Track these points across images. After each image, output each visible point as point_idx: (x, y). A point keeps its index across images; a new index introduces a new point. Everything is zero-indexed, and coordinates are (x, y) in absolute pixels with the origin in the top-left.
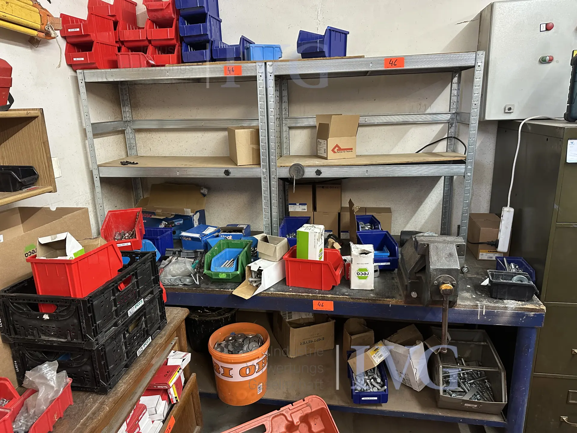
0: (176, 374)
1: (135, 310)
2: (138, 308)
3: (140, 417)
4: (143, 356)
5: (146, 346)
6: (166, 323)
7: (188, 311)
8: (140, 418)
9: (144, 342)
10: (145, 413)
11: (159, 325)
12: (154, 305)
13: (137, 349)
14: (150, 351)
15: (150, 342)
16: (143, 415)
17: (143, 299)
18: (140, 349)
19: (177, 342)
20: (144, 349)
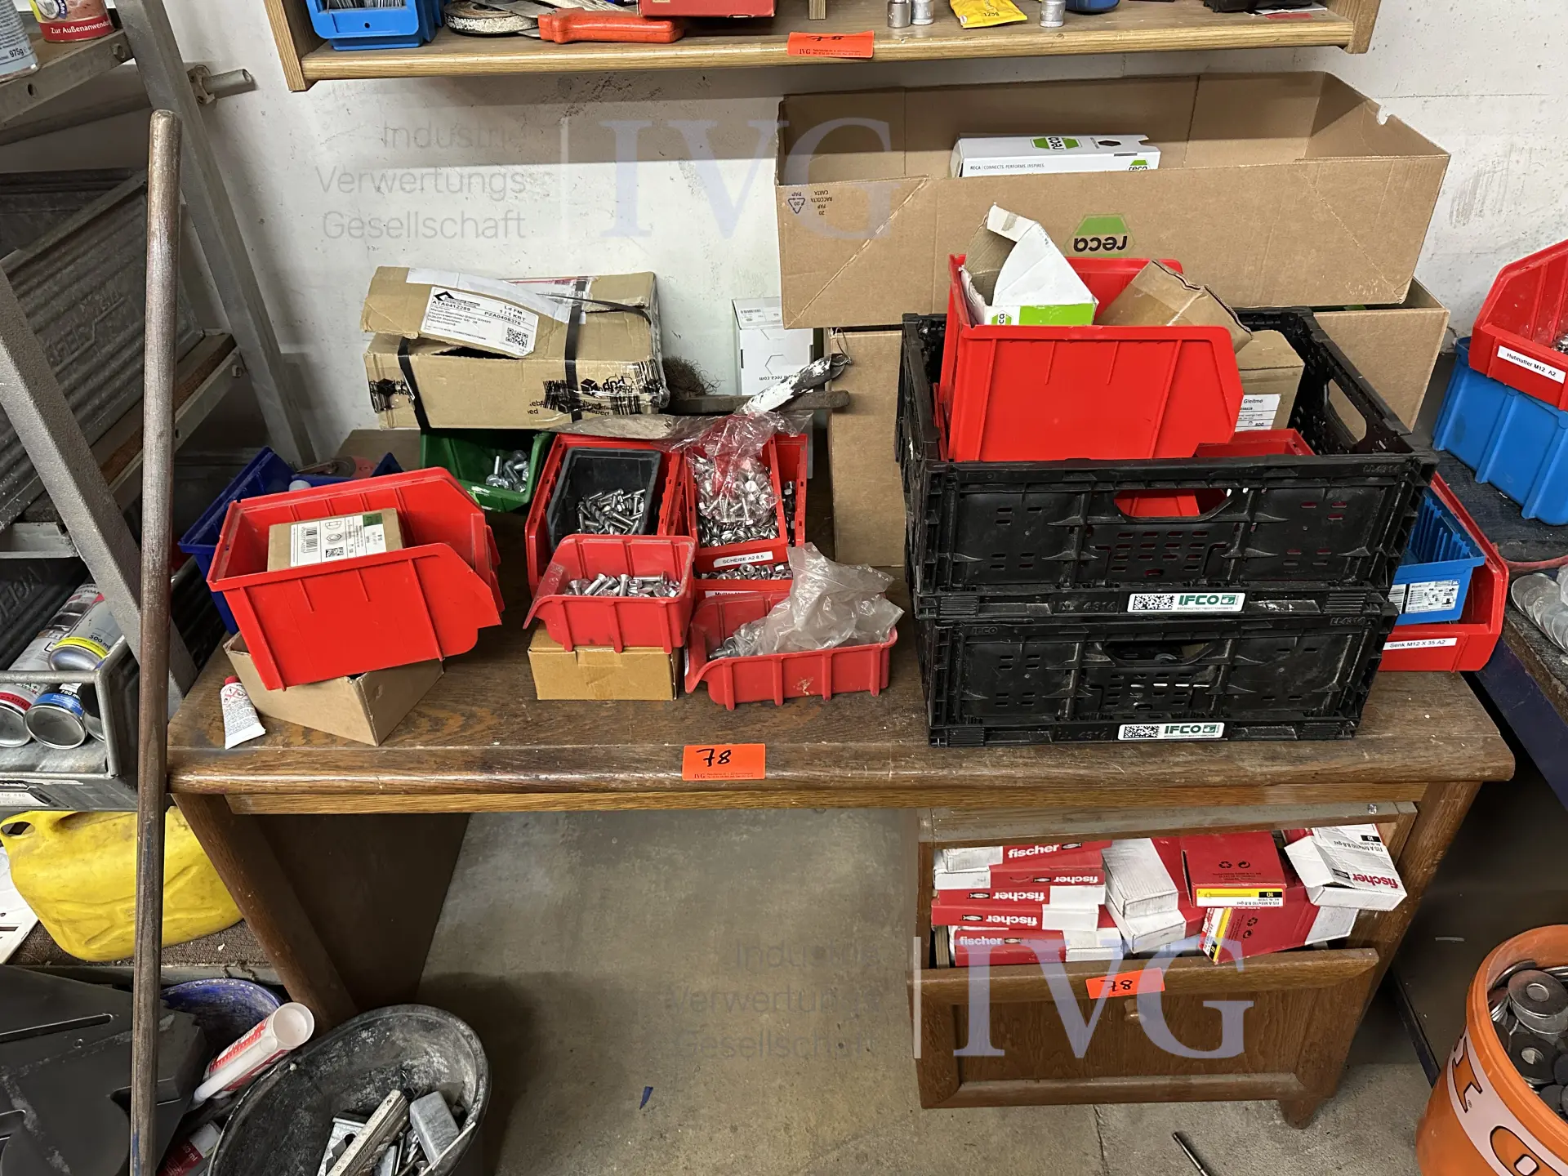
0: (1249, 896)
1: (1176, 608)
2: (1192, 607)
3: (1064, 879)
4: (1142, 754)
5: (1177, 735)
6: (1353, 733)
7: (1506, 768)
8: (1057, 880)
9: (1177, 718)
10: (1087, 884)
11: (1300, 717)
12: (1305, 646)
13: (1130, 719)
14: (1180, 759)
15: (1209, 736)
16: (1077, 884)
17: (1241, 597)
18: (1142, 726)
19: (1401, 821)
20: (1161, 736)
